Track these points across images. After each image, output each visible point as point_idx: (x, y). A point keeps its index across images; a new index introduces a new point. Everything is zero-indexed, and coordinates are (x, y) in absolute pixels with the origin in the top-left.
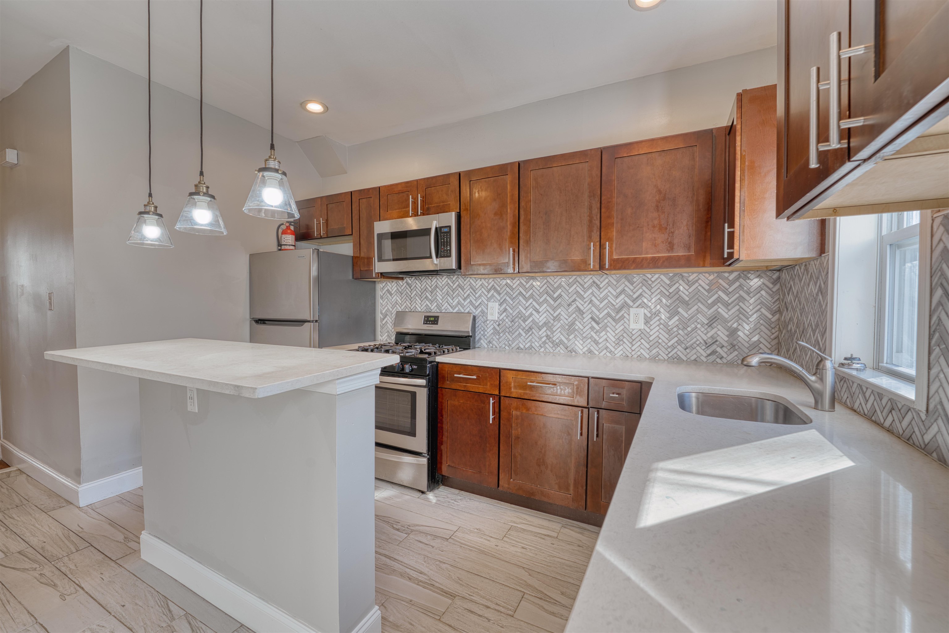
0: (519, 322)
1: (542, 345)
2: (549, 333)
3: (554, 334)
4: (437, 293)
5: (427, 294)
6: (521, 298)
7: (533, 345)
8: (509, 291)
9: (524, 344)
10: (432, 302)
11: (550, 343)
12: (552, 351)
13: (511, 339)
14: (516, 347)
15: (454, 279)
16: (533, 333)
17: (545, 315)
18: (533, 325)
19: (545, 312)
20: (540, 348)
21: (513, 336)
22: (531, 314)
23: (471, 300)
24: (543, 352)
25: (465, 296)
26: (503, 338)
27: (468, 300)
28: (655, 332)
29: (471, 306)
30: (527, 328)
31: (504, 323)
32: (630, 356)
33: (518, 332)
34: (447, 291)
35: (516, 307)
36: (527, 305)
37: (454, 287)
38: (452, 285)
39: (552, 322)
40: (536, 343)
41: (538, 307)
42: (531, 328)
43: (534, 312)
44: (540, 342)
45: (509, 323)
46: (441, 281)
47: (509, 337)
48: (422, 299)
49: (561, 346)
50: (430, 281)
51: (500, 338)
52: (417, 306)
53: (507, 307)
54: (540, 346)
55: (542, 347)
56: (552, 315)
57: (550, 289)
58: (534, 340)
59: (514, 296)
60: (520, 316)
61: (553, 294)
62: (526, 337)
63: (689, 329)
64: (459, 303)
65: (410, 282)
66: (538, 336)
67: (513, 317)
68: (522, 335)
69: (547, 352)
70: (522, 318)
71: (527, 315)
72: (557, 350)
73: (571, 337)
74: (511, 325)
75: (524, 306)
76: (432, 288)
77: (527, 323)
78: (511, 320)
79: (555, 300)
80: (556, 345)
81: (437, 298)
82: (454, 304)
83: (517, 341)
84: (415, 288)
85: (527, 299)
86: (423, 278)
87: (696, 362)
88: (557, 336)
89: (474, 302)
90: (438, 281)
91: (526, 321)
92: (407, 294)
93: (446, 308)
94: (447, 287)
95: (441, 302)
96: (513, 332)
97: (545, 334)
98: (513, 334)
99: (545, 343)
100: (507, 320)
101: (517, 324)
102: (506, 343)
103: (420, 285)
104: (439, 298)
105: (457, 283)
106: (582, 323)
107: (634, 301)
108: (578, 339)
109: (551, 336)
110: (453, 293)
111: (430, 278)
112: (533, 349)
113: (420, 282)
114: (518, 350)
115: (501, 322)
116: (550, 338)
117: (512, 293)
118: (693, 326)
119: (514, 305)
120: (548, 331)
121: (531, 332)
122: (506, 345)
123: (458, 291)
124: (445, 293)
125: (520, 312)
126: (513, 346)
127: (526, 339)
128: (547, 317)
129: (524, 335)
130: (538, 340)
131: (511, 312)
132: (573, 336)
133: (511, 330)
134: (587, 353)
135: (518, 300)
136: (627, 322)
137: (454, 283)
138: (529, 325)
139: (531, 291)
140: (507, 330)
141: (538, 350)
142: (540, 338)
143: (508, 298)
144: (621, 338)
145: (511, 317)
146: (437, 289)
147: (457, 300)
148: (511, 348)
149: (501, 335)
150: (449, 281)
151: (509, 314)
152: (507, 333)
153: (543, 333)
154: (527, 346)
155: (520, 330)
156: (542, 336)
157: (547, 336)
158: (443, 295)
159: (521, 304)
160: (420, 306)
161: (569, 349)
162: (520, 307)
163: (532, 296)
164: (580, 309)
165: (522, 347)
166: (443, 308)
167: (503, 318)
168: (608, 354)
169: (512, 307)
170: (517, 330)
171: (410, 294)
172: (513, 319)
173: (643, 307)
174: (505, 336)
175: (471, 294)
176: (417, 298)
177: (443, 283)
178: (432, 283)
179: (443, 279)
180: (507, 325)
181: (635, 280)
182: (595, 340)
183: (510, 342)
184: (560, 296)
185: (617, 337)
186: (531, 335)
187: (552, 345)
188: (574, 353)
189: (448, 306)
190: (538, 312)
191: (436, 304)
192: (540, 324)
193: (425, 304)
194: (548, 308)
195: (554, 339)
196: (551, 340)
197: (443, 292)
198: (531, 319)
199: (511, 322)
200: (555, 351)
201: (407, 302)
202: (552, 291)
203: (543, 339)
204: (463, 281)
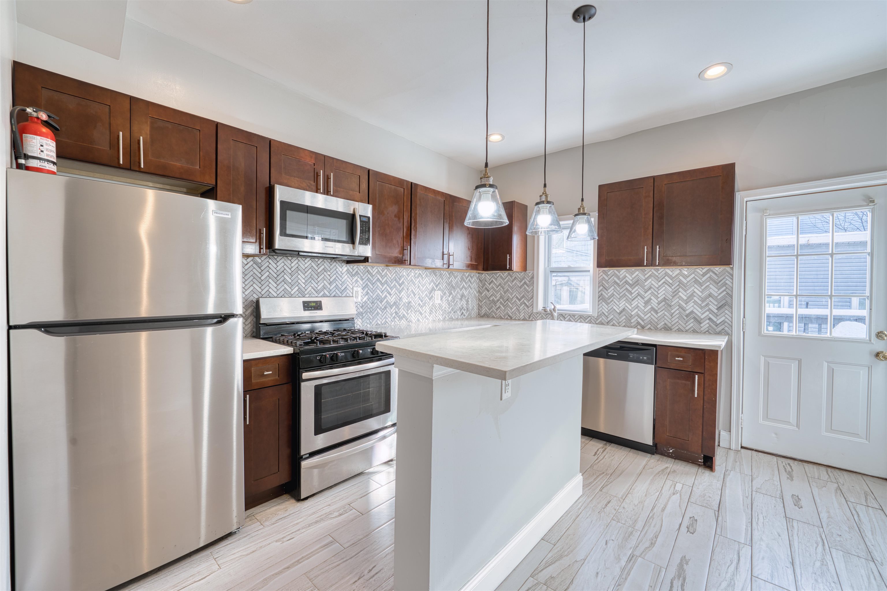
0: (377, 303)
1: (393, 320)
2: (397, 310)
3: (400, 311)
4: (299, 276)
5: (285, 276)
6: (378, 283)
7: (387, 320)
8: (370, 277)
9: (381, 321)
10: (291, 286)
11: (397, 318)
12: (398, 323)
13: (372, 318)
14: (375, 324)
15: (319, 262)
16: (387, 311)
17: (395, 296)
18: (387, 305)
19: (395, 295)
20: (391, 322)
21: (373, 315)
22: (386, 296)
23: (337, 285)
24: (393, 325)
25: (331, 280)
26: (365, 317)
27: (335, 284)
28: (445, 305)
29: (337, 290)
30: (383, 307)
31: (367, 304)
32: (435, 320)
33: (376, 311)
34: (310, 274)
35: (375, 291)
36: (383, 289)
37: (319, 271)
38: (317, 268)
39: (399, 301)
40: (389, 319)
41: (390, 291)
42: (385, 308)
43: (387, 295)
44: (392, 318)
45: (370, 304)
46: (304, 263)
47: (370, 316)
48: (278, 283)
49: (404, 319)
50: (289, 262)
51: (363, 318)
52: (270, 290)
53: (369, 291)
54: (391, 320)
55: (392, 321)
56: (399, 296)
57: (398, 277)
58: (387, 317)
59: (373, 282)
60: (378, 298)
61: (399, 281)
62: (382, 315)
63: (455, 302)
64: (324, 287)
65: (260, 261)
66: (390, 313)
67: (373, 299)
68: (380, 314)
69: (395, 325)
70: (380, 300)
71: (383, 297)
72: (402, 322)
73: (409, 312)
74: (371, 306)
75: (380, 290)
76: (292, 269)
77: (383, 304)
78: (371, 302)
79: (400, 285)
80: (401, 318)
81: (299, 281)
82: (319, 288)
83: (376, 319)
84: (268, 268)
85: (382, 284)
86: (280, 258)
87: (457, 319)
88: (402, 312)
89: (340, 286)
90: (299, 263)
91: (383, 302)
92: (254, 275)
93: (310, 292)
94: (310, 270)
95: (304, 286)
96: (373, 312)
97: (394, 311)
98: (373, 313)
99: (394, 318)
100: (368, 302)
101: (376, 305)
102: (368, 321)
103: (275, 266)
104: (302, 281)
105: (323, 267)
106: (415, 301)
107: (437, 286)
108: (413, 313)
109: (398, 312)
110: (317, 277)
111: (290, 258)
112: (387, 324)
113: (276, 262)
114: (376, 326)
115: (364, 304)
116: (398, 313)
117: (372, 279)
118: (456, 300)
119: (373, 289)
120: (396, 309)
121: (385, 311)
122: (368, 323)
123: (323, 275)
124: (309, 277)
125: (378, 295)
126: (373, 323)
127: (382, 316)
128: (396, 298)
129: (381, 313)
130: (390, 316)
131: (372, 295)
132: (410, 311)
133: (372, 310)
134: (417, 321)
135: (377, 285)
136: (434, 299)
137: (318, 266)
138: (385, 305)
139: (386, 278)
140: (369, 310)
141: (390, 324)
142: (391, 315)
143: (369, 283)
144: (432, 309)
145: (372, 299)
146: (299, 272)
147: (323, 284)
148: (372, 325)
149: (364, 315)
150: (313, 264)
151: (370, 297)
152: (368, 313)
153: (393, 310)
154: (383, 322)
155: (378, 309)
156: (393, 312)
157: (396, 312)
158: (306, 279)
159: (379, 288)
160: (276, 290)
161: (408, 320)
162: (378, 291)
163: (386, 282)
164: (413, 292)
165: (380, 323)
166: (306, 293)
167: (365, 301)
168: (426, 320)
169: (372, 291)
170: (376, 310)
171: (260, 275)
172: (373, 301)
173: (440, 290)
174: (367, 315)
175: (337, 278)
176: (270, 280)
177: (306, 266)
178: (293, 265)
179: (306, 261)
180: (368, 306)
181: (437, 274)
182: (421, 312)
183: (371, 320)
184: (403, 283)
185: (430, 309)
186: (385, 313)
187: (398, 319)
188: (410, 323)
189: (312, 290)
190: (390, 294)
191: (297, 288)
192: (392, 304)
193: (283, 288)
194: (396, 291)
195: (400, 314)
196: (398, 315)
197: (306, 275)
198: (386, 300)
199: (372, 304)
200: (400, 324)
201: (254, 285)
202: (399, 279)
203: (393, 315)
204: (329, 265)
